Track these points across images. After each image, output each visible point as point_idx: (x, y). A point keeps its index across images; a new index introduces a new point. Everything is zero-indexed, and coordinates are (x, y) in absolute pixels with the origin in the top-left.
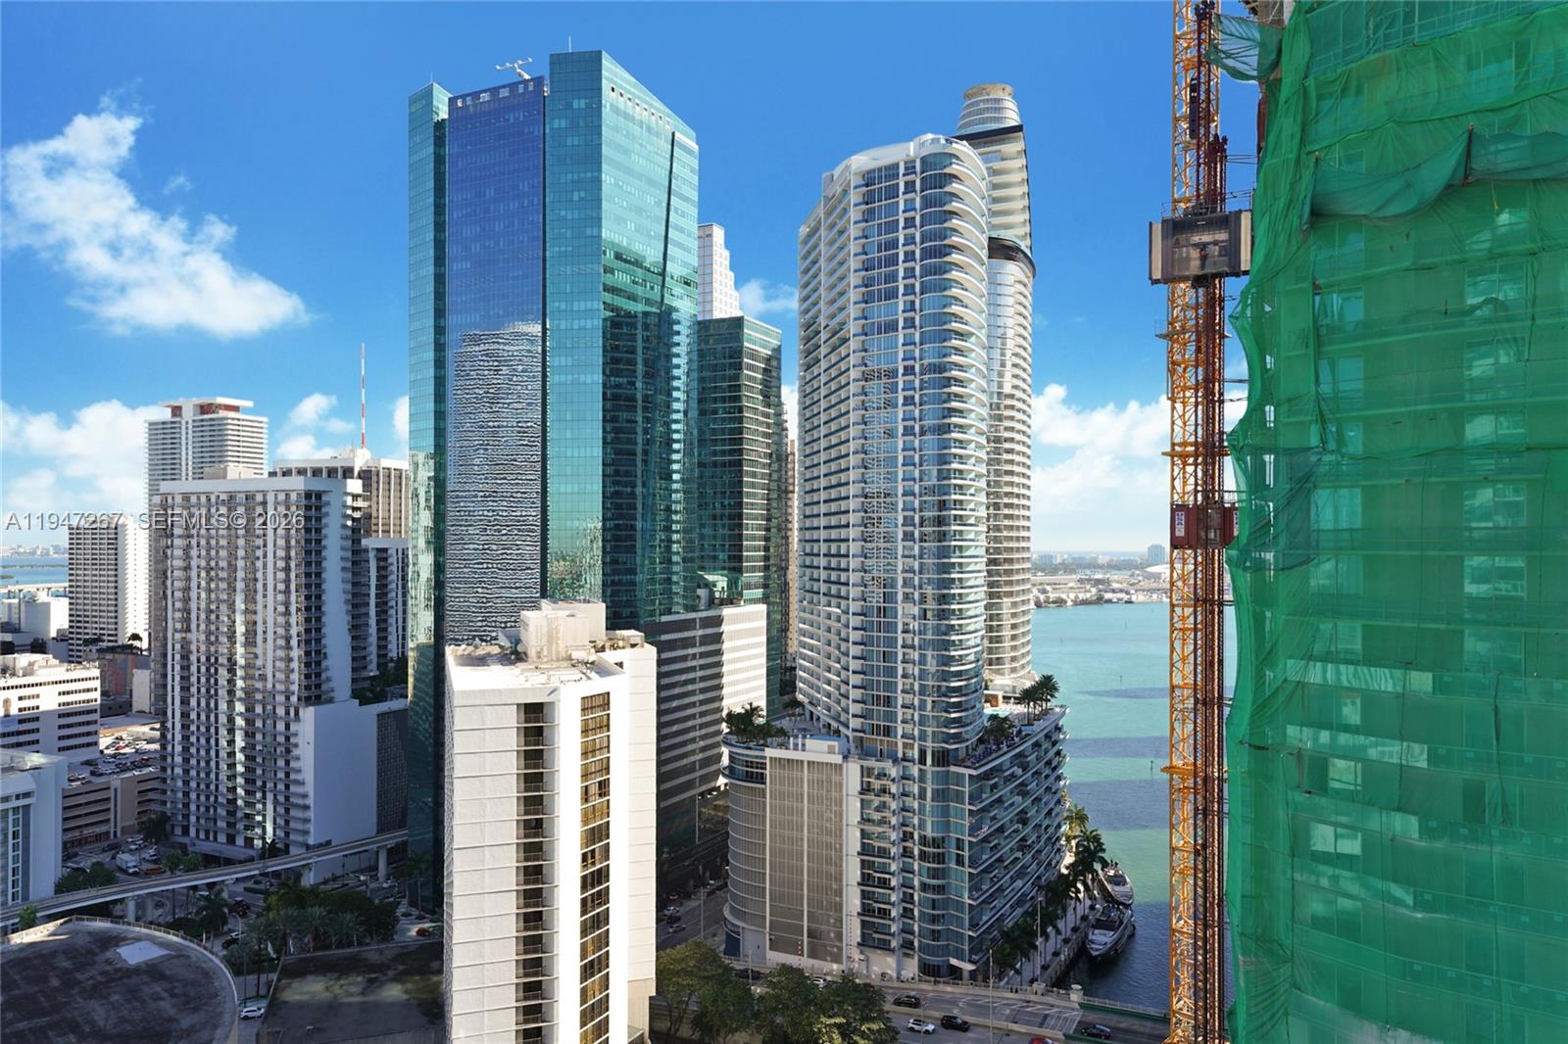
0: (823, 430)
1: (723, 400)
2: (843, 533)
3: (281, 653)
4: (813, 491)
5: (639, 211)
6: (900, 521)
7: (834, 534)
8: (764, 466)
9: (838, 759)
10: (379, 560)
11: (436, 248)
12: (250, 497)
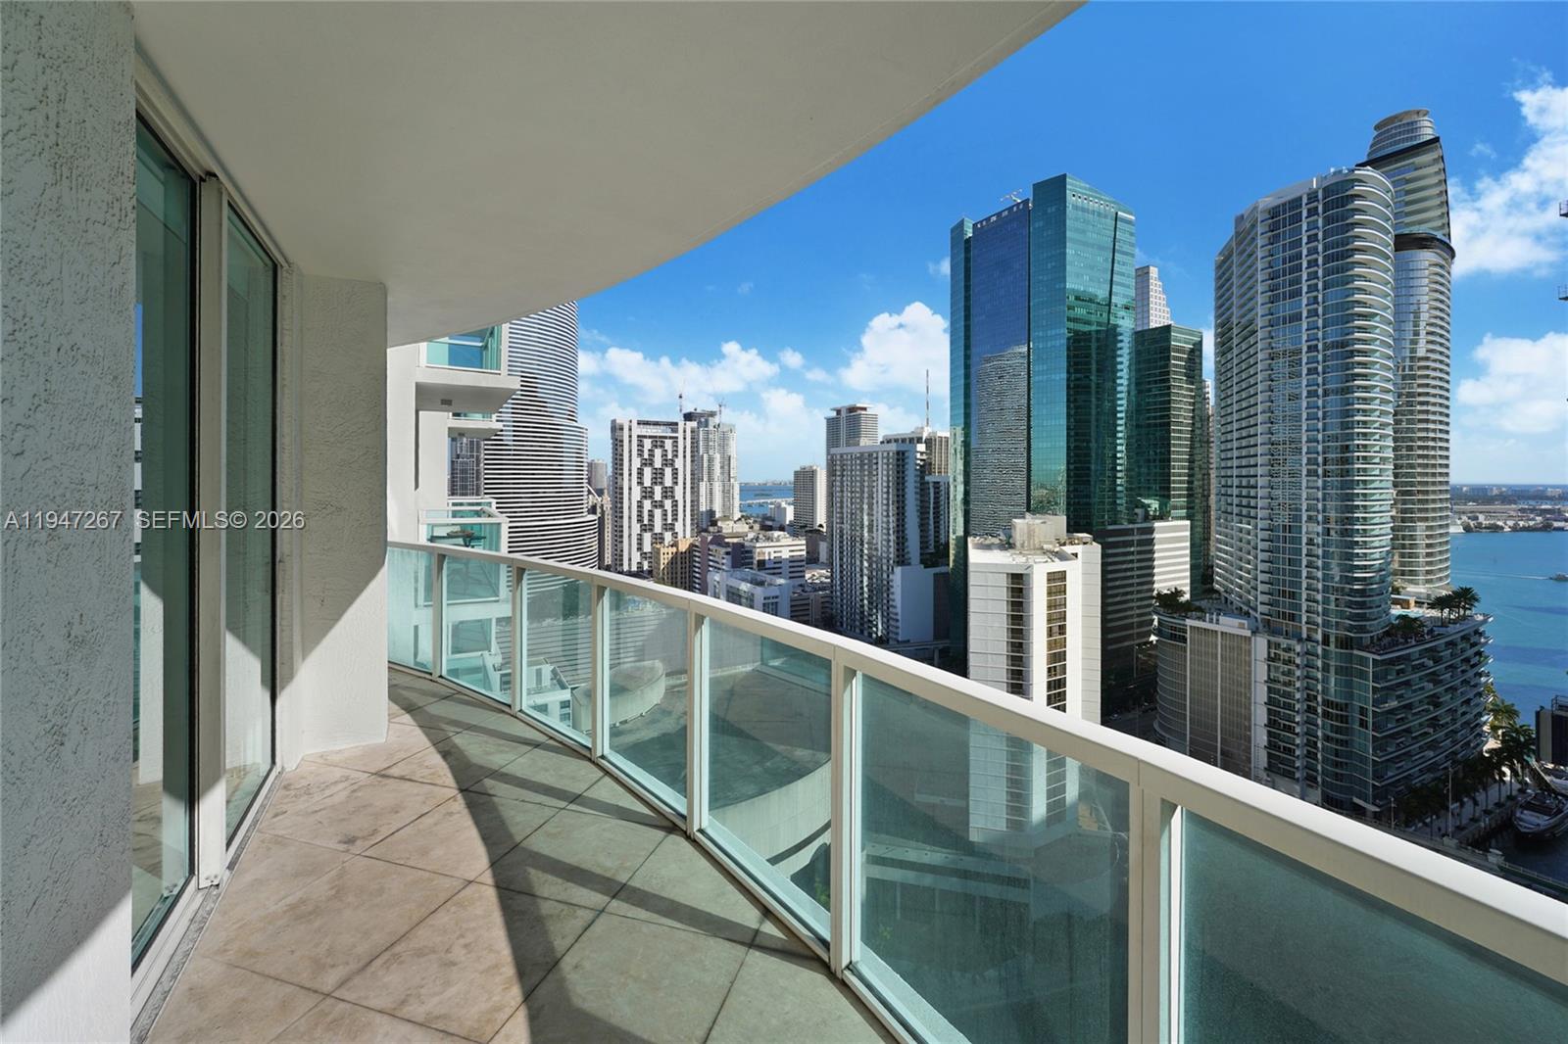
0: (1235, 398)
1: (1156, 382)
2: (1252, 471)
3: (885, 537)
4: (1227, 441)
5: (1092, 268)
6: (1305, 461)
7: (1244, 472)
8: (1188, 425)
9: (1248, 633)
10: (935, 488)
11: (965, 311)
12: (870, 455)
